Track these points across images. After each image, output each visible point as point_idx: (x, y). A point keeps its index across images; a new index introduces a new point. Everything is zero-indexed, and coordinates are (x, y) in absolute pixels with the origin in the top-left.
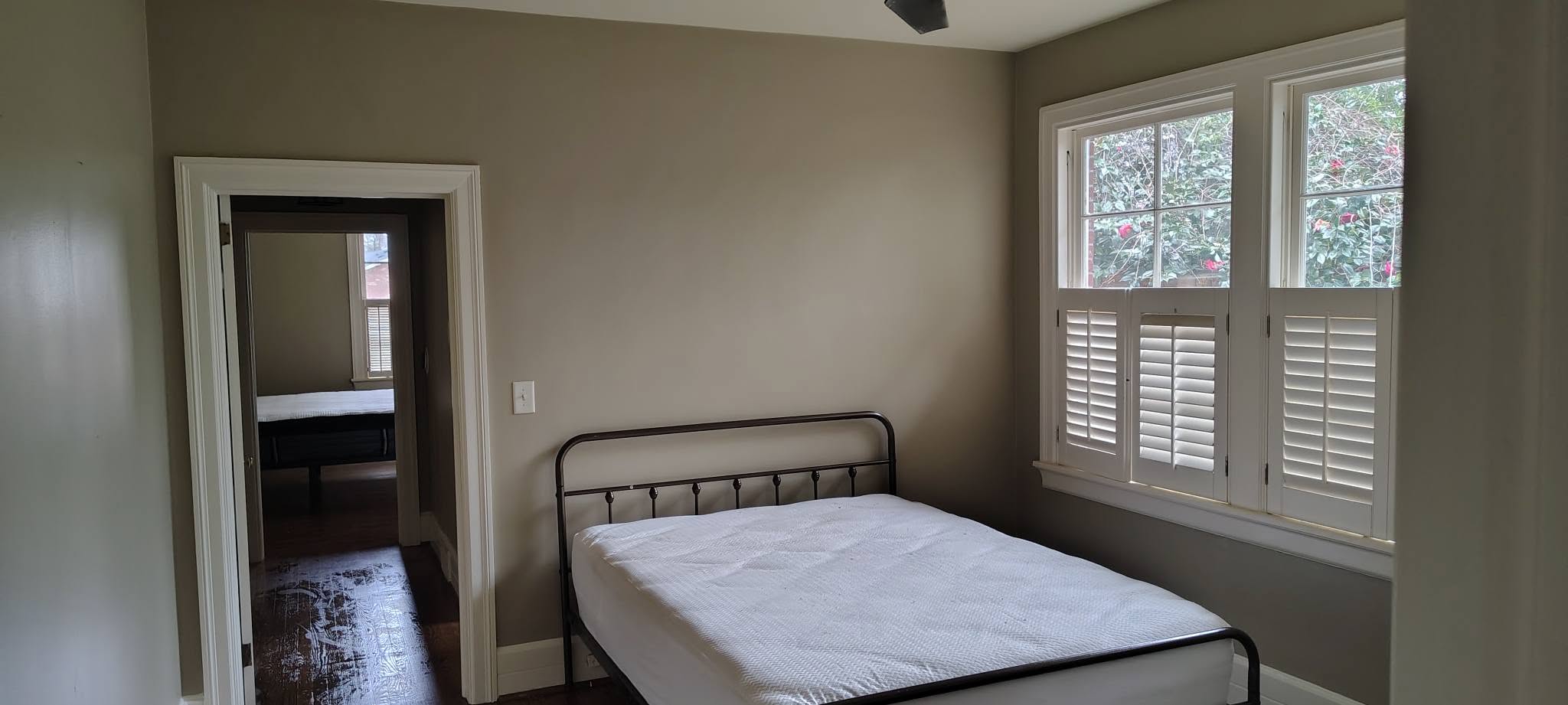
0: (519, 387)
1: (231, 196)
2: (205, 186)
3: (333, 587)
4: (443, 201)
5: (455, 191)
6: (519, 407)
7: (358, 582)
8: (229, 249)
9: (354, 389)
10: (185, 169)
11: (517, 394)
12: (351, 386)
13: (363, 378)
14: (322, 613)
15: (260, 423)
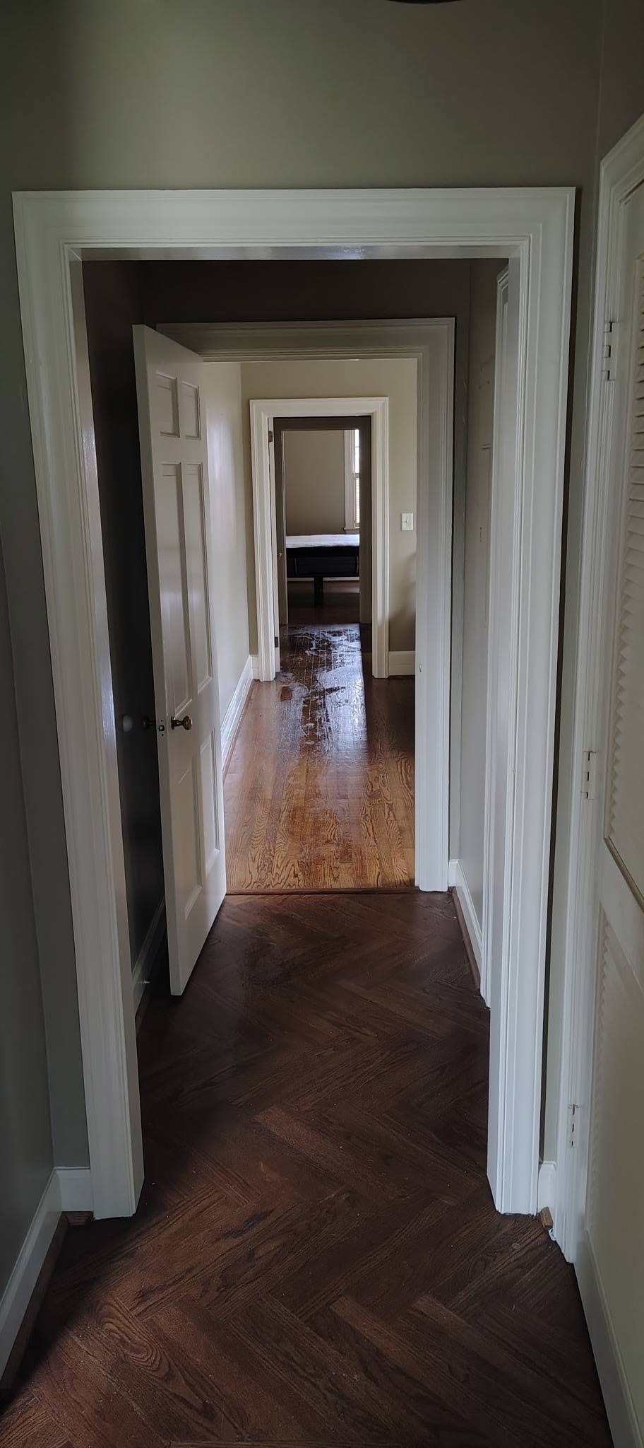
0: (404, 516)
1: (274, 418)
2: (262, 414)
3: (321, 636)
4: (370, 416)
5: (376, 412)
6: (404, 527)
7: (333, 636)
8: (272, 444)
9: (345, 534)
10: (255, 405)
11: (404, 520)
12: (344, 532)
13: (351, 528)
14: (314, 645)
15: (287, 549)
